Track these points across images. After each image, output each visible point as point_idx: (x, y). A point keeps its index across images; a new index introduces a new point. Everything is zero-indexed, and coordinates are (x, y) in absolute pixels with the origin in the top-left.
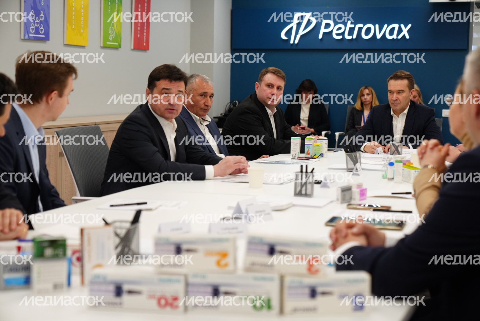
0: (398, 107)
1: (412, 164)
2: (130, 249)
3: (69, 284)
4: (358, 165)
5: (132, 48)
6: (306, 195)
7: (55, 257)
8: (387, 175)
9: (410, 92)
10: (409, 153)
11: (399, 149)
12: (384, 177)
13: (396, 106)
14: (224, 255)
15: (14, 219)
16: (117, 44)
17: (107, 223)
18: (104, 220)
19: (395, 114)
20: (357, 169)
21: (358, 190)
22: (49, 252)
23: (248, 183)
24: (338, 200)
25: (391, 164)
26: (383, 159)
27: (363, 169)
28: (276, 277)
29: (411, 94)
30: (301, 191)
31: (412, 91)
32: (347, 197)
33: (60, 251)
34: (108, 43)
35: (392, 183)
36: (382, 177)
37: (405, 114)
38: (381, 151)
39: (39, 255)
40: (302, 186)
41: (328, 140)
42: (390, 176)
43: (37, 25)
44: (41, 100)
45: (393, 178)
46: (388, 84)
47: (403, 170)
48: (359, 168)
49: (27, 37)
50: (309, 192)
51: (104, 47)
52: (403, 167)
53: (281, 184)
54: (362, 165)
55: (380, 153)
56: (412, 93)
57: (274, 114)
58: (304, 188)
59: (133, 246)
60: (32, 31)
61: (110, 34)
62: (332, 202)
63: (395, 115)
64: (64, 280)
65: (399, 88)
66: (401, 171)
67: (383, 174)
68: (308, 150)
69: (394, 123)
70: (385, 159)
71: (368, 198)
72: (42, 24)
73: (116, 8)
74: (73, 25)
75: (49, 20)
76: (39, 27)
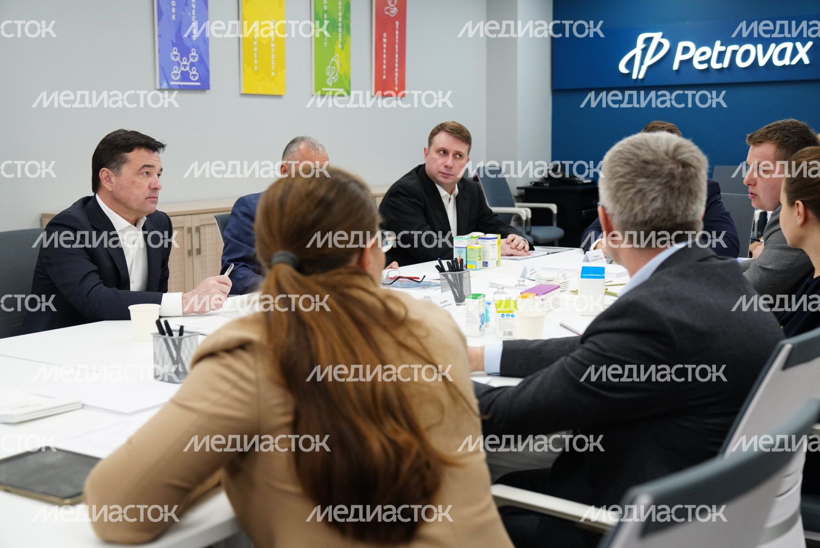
16: (341, 90)
34: (324, 89)
43: (185, 68)
49: (165, 86)
51: (320, 95)
60: (176, 77)
61: (328, 76)
68: (460, 257)
72: (195, 66)
73: (338, 40)
74: (256, 67)
75: (208, 61)
76: (190, 71)
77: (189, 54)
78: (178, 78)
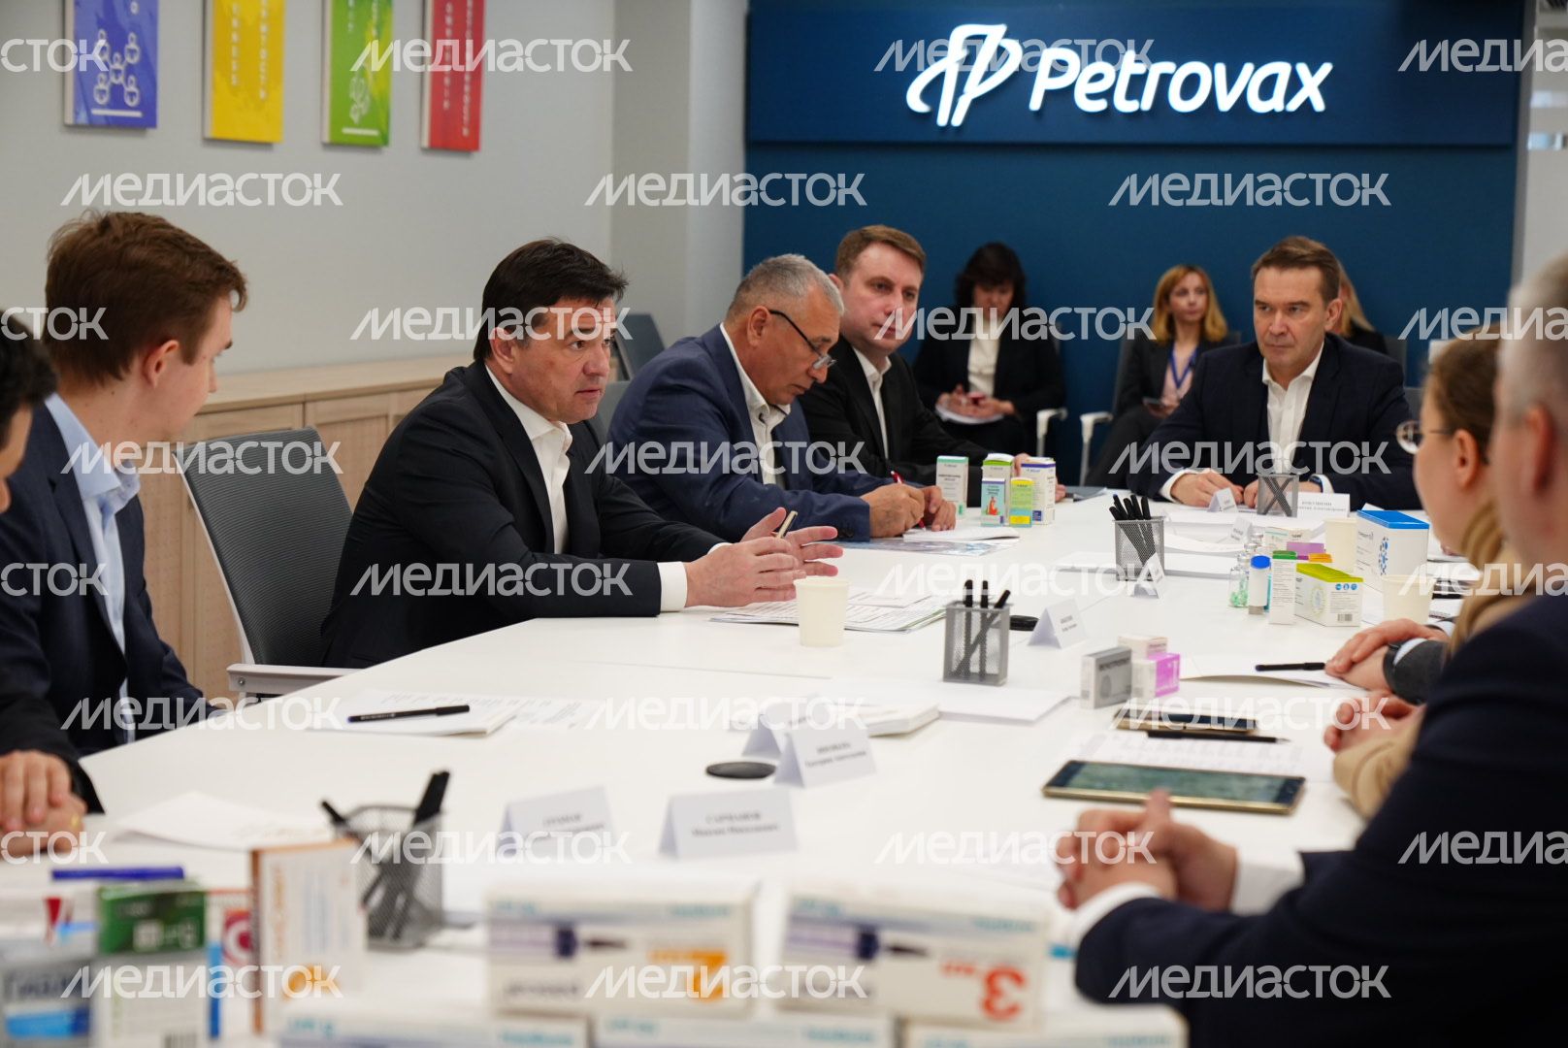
0: (1288, 358)
1: (1328, 558)
2: (410, 900)
3: (214, 1030)
4: (1153, 563)
5: (426, 143)
6: (983, 677)
7: (170, 950)
8: (1246, 597)
9: (1325, 308)
10: (1321, 506)
11: (1289, 496)
12: (1237, 603)
13: (1282, 353)
14: (715, 960)
15: (40, 787)
16: (374, 133)
17: (337, 819)
18: (327, 806)
19: (1274, 378)
20: (1149, 575)
21: (1153, 663)
22: (148, 934)
23: (797, 625)
24: (1085, 695)
25: (1261, 562)
26: (1234, 534)
27: (1167, 573)
28: (881, 1026)
29: (1328, 313)
30: (965, 663)
31: (1331, 304)
32: (1117, 686)
33: (185, 933)
34: (347, 131)
35: (1262, 623)
36: (1232, 602)
37: (1306, 378)
38: (1228, 502)
39: (119, 943)
40: (969, 649)
41: (1057, 465)
42: (1256, 600)
43: (117, 78)
44: (127, 369)
45: (1266, 608)
46: (1253, 281)
47: (1299, 580)
48: (1157, 572)
49: (83, 118)
50: (991, 668)
51: (336, 144)
52: (1298, 570)
53: (902, 630)
54: (1166, 555)
55: (1225, 509)
56: (1331, 311)
57: (884, 376)
58: (976, 656)
59: (423, 890)
60: (101, 98)
61: (353, 102)
62: (1065, 701)
63: (1275, 384)
64: (200, 1022)
65: (1290, 296)
66: (1291, 585)
67: (1234, 594)
68: (993, 501)
69: (1273, 407)
70: (1241, 533)
71: (1182, 685)
72: (134, 74)
73: (370, 17)
74: (234, 77)
75: (155, 62)
76: (124, 85)
77: (124, 46)
78: (105, 100)
